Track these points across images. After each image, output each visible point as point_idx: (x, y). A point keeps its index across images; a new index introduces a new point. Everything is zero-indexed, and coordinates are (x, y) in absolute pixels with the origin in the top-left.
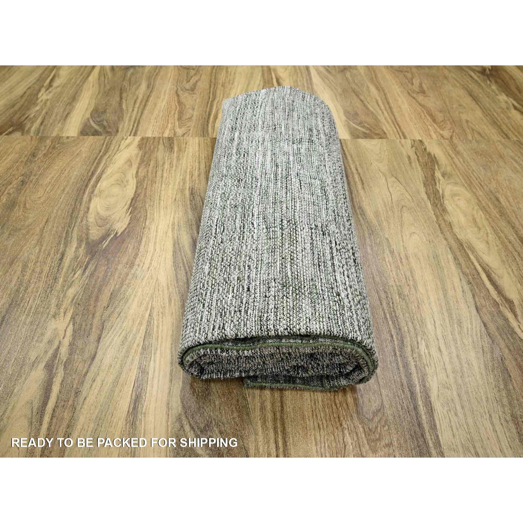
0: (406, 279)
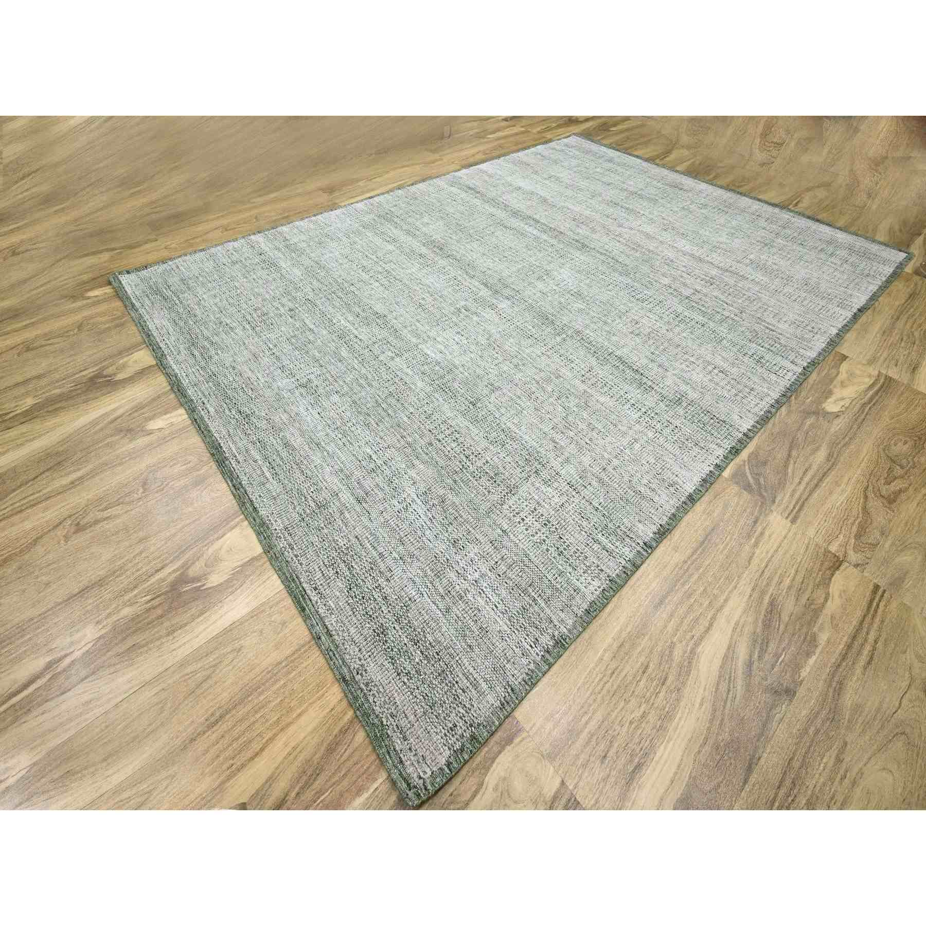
0: (832, 799)
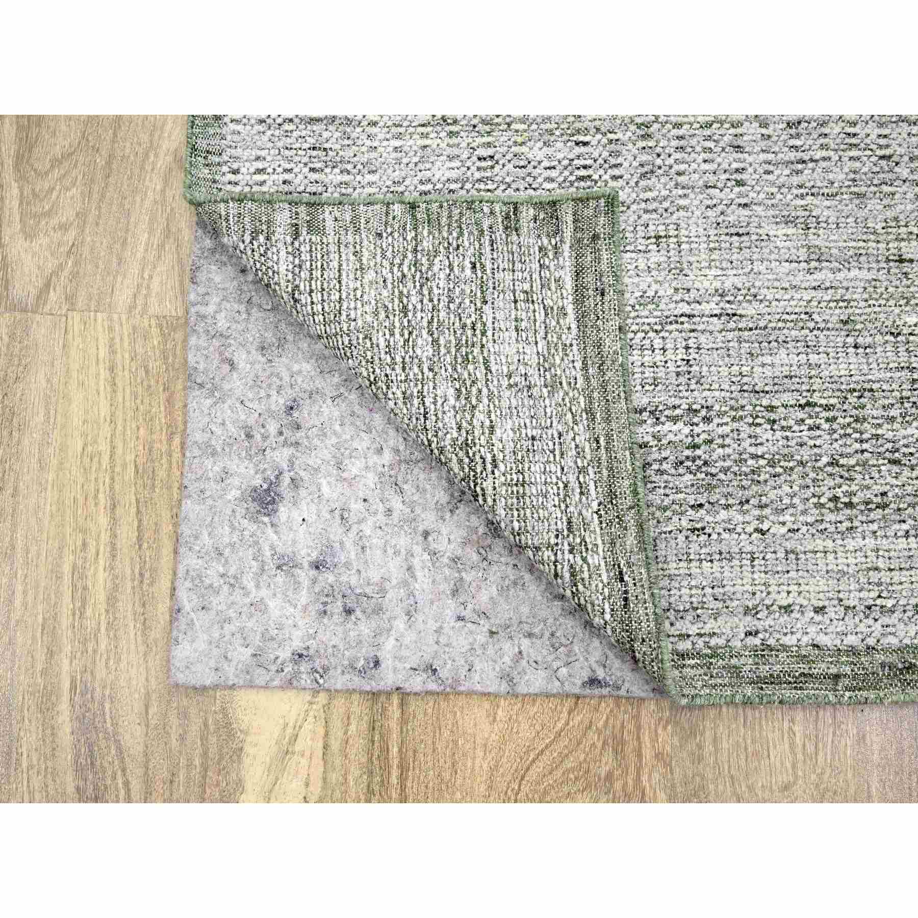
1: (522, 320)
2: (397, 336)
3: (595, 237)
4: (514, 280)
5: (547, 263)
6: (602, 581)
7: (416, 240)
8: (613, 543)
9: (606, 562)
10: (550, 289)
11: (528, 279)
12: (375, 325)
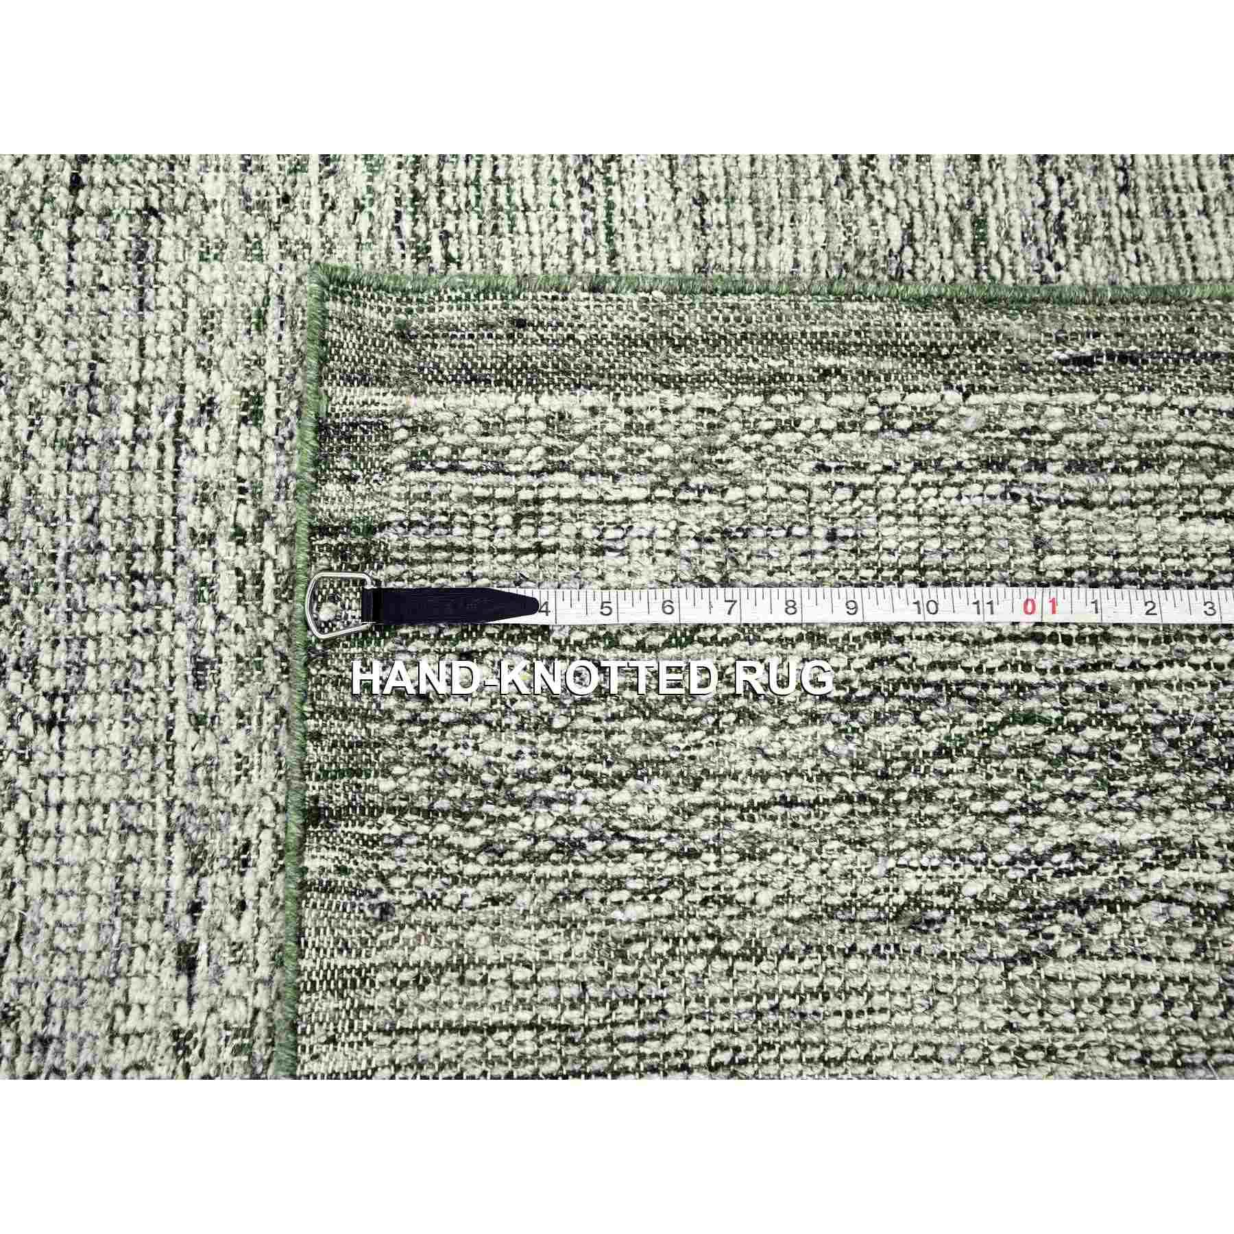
1: (578, 536)
2: (623, 869)
3: (404, 334)
4: (491, 550)
5: (444, 451)
6: (1093, 405)
7: (403, 811)
8: (1022, 368)
9: (1060, 390)
10: (506, 451)
11: (485, 508)
12: (596, 928)
